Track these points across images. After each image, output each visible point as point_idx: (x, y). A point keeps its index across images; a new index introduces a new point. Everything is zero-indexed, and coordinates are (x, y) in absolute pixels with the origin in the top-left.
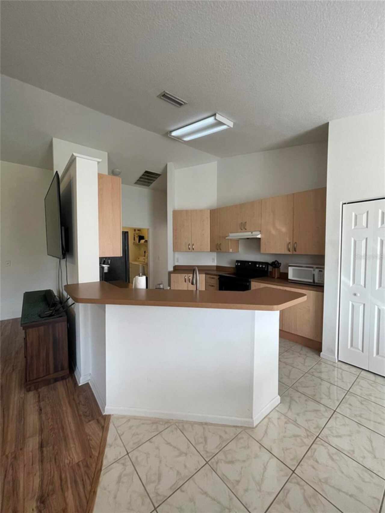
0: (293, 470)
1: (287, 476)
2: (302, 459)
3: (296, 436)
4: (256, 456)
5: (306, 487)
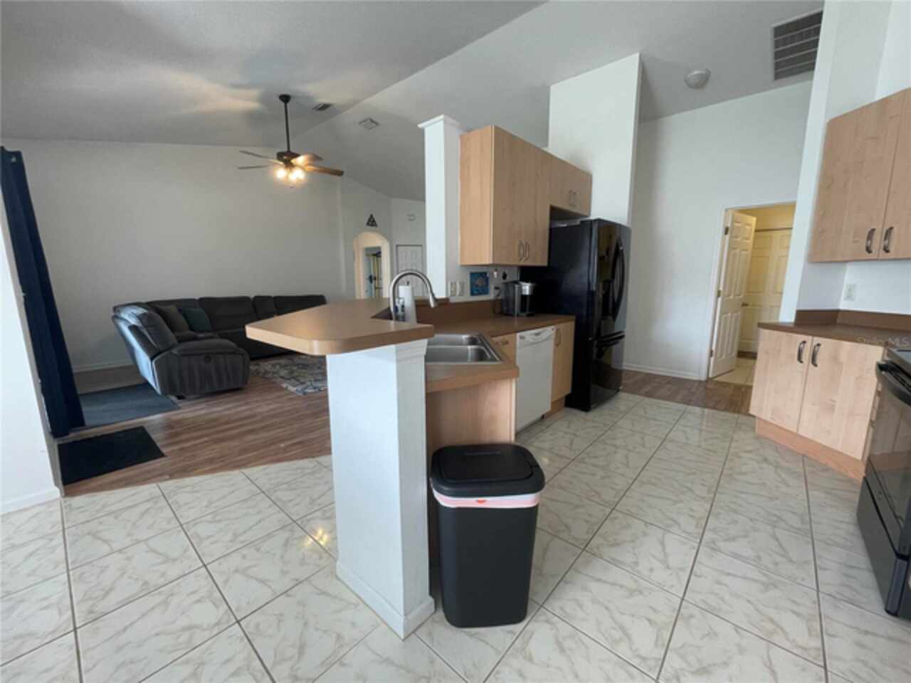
0: (241, 623)
1: (237, 610)
2: (252, 646)
3: (302, 649)
4: (284, 573)
5: (207, 634)
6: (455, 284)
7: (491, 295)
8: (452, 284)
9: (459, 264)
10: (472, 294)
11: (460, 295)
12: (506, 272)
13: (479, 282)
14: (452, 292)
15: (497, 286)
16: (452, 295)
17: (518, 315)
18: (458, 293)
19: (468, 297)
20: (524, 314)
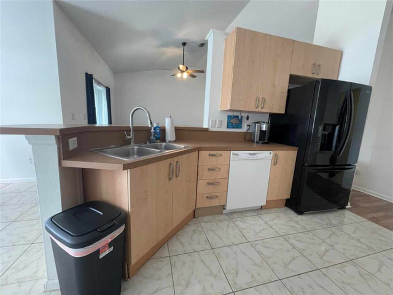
6: (216, 121)
7: (244, 129)
8: (212, 121)
9: (220, 110)
10: (228, 127)
11: (218, 127)
12: (249, 115)
13: (234, 121)
14: (212, 125)
15: (249, 124)
16: (212, 127)
17: (257, 142)
18: (217, 126)
19: (224, 129)
20: (261, 142)
